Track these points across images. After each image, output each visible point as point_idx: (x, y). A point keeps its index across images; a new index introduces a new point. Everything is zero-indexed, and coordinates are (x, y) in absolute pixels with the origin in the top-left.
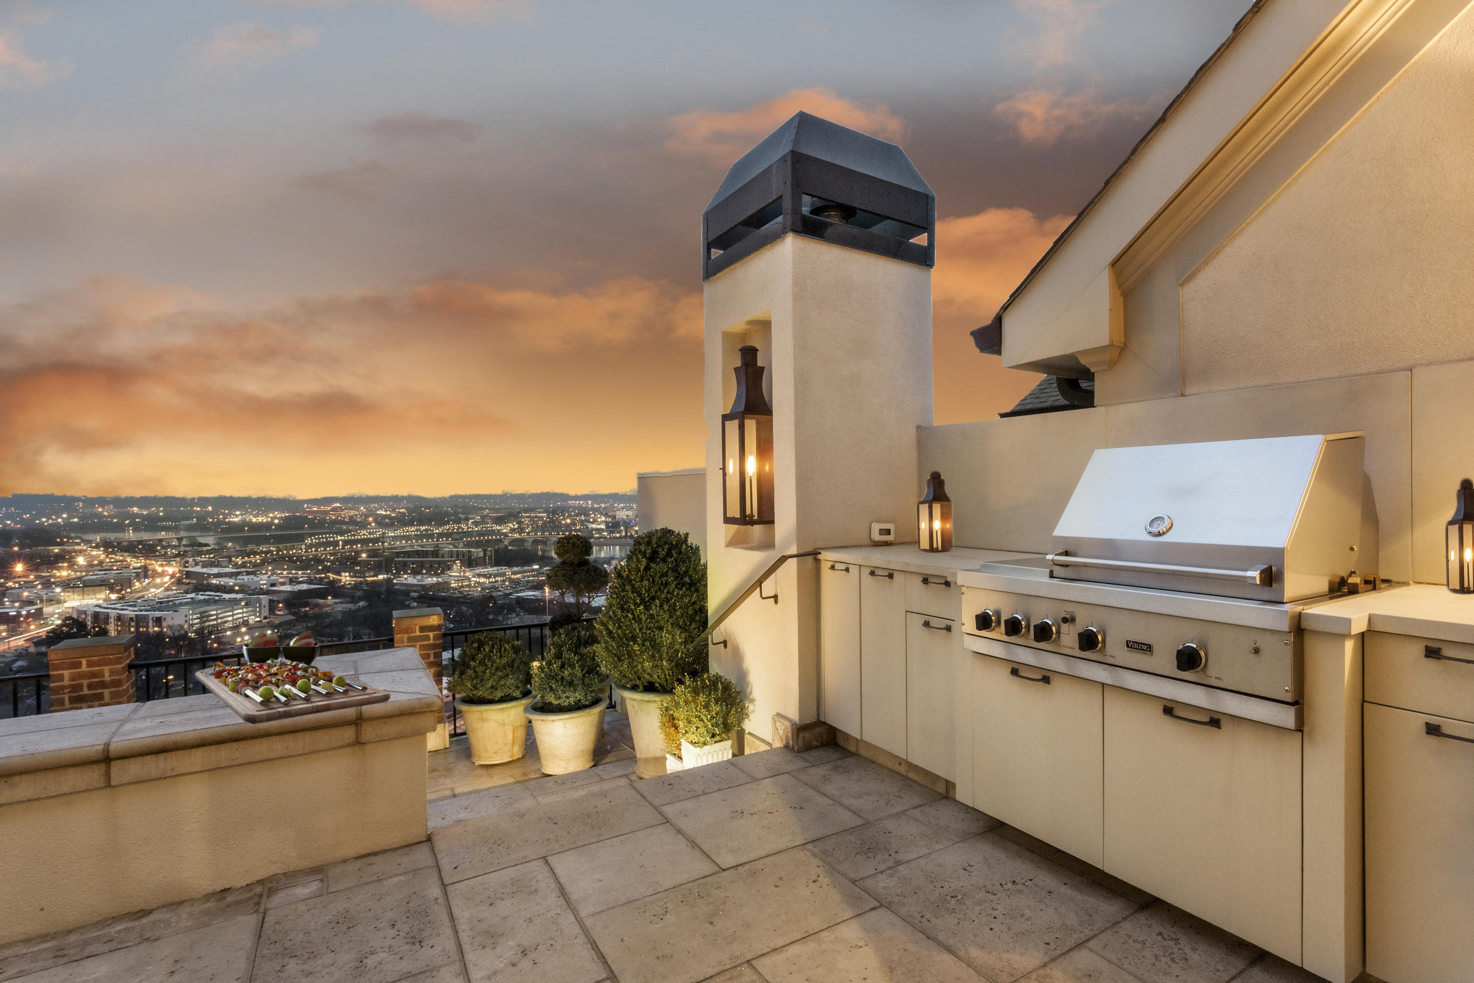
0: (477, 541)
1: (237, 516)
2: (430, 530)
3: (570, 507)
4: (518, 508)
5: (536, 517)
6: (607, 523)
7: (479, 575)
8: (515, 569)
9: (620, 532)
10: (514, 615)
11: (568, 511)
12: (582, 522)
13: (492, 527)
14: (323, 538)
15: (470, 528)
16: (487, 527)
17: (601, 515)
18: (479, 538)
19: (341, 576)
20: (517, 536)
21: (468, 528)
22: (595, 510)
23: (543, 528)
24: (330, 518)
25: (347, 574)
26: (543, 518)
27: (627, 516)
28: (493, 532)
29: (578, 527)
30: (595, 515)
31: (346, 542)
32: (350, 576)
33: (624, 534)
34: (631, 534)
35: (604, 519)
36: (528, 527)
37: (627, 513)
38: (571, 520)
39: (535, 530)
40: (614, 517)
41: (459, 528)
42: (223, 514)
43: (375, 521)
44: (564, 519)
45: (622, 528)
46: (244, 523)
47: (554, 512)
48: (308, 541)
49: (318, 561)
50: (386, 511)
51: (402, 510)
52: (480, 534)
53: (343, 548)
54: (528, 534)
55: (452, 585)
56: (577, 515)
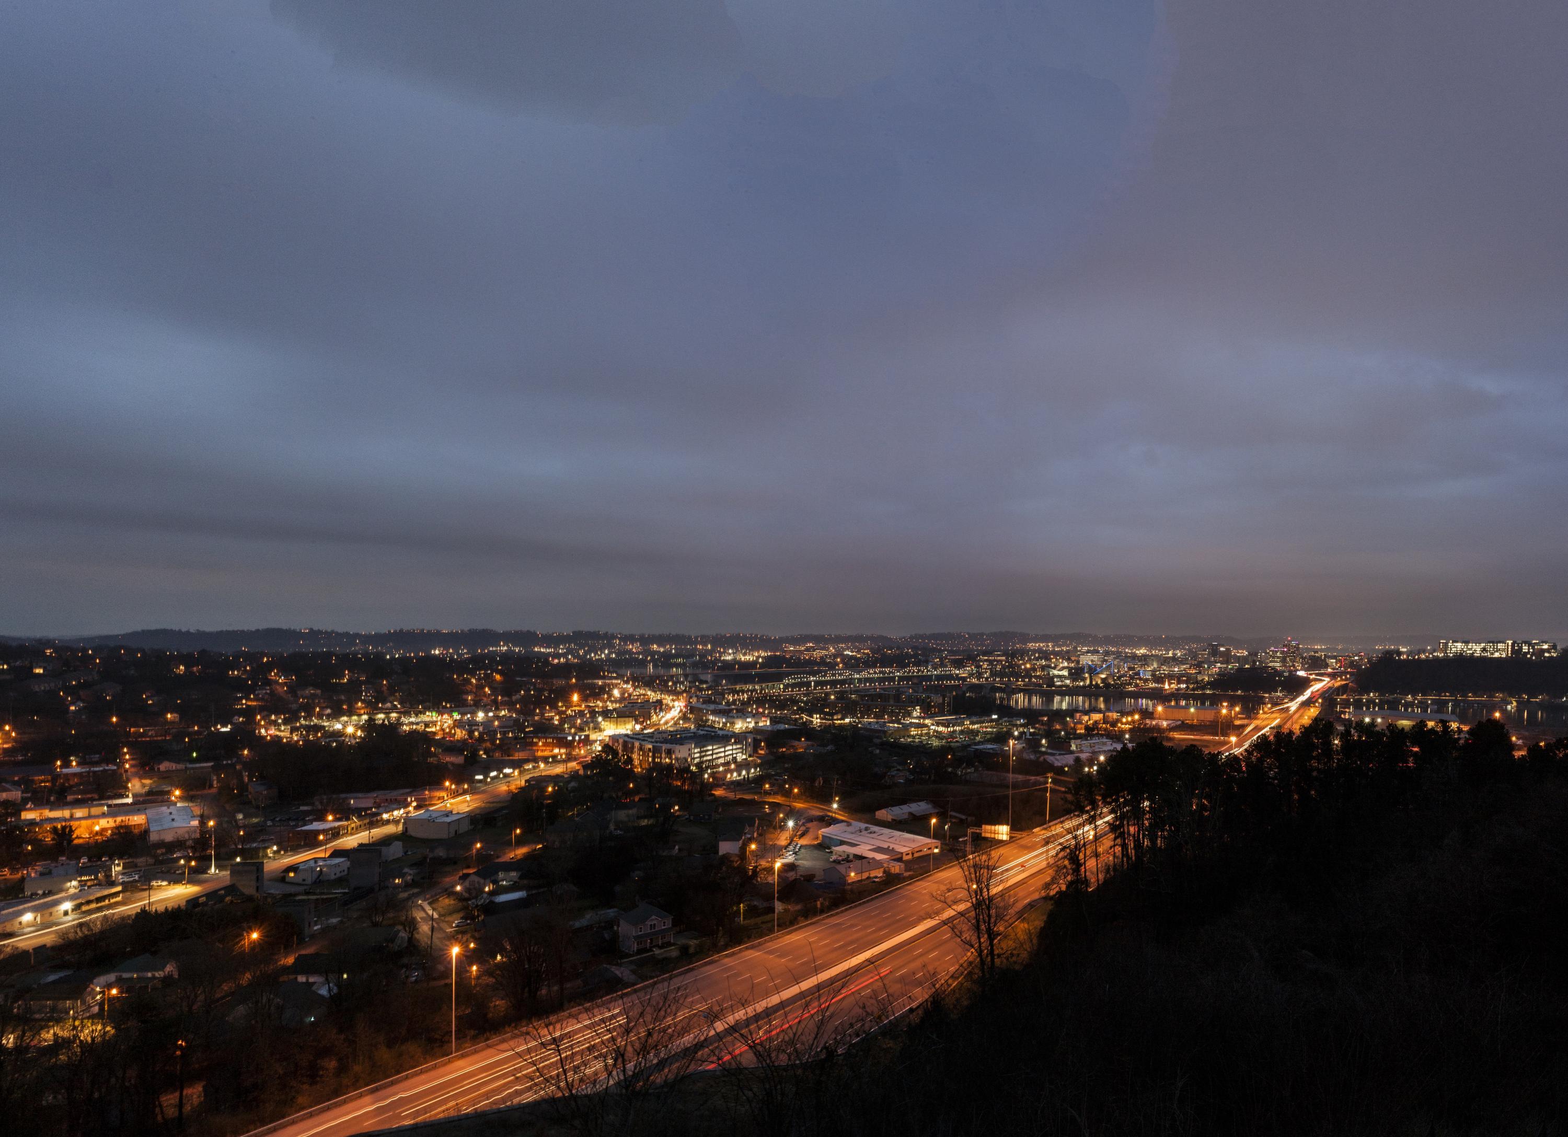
0: (935, 686)
1: (730, 654)
2: (892, 672)
3: (1030, 650)
4: (976, 651)
5: (995, 660)
6: (1070, 669)
7: (938, 724)
8: (975, 719)
9: (1084, 679)
10: (972, 770)
11: (1028, 655)
12: (1043, 668)
13: (951, 671)
14: (798, 678)
15: (929, 671)
16: (946, 671)
17: (1063, 659)
18: (938, 682)
19: (812, 718)
20: (974, 681)
21: (928, 671)
22: (1056, 654)
23: (1002, 674)
24: (804, 658)
25: (818, 716)
26: (1001, 661)
27: (1092, 661)
28: (950, 677)
29: (1038, 674)
30: (1056, 659)
31: (818, 683)
32: (821, 719)
33: (1088, 682)
34: (1097, 683)
35: (1066, 664)
36: (986, 672)
37: (1092, 657)
38: (1031, 664)
39: (994, 674)
40: (1078, 662)
41: (919, 671)
42: (719, 652)
43: (842, 661)
44: (1024, 664)
45: (1087, 675)
46: (735, 662)
47: (1013, 655)
48: (786, 681)
49: (794, 701)
50: (852, 652)
51: (866, 651)
52: (939, 678)
53: (815, 689)
54: (987, 679)
55: (912, 733)
56: (1037, 659)
